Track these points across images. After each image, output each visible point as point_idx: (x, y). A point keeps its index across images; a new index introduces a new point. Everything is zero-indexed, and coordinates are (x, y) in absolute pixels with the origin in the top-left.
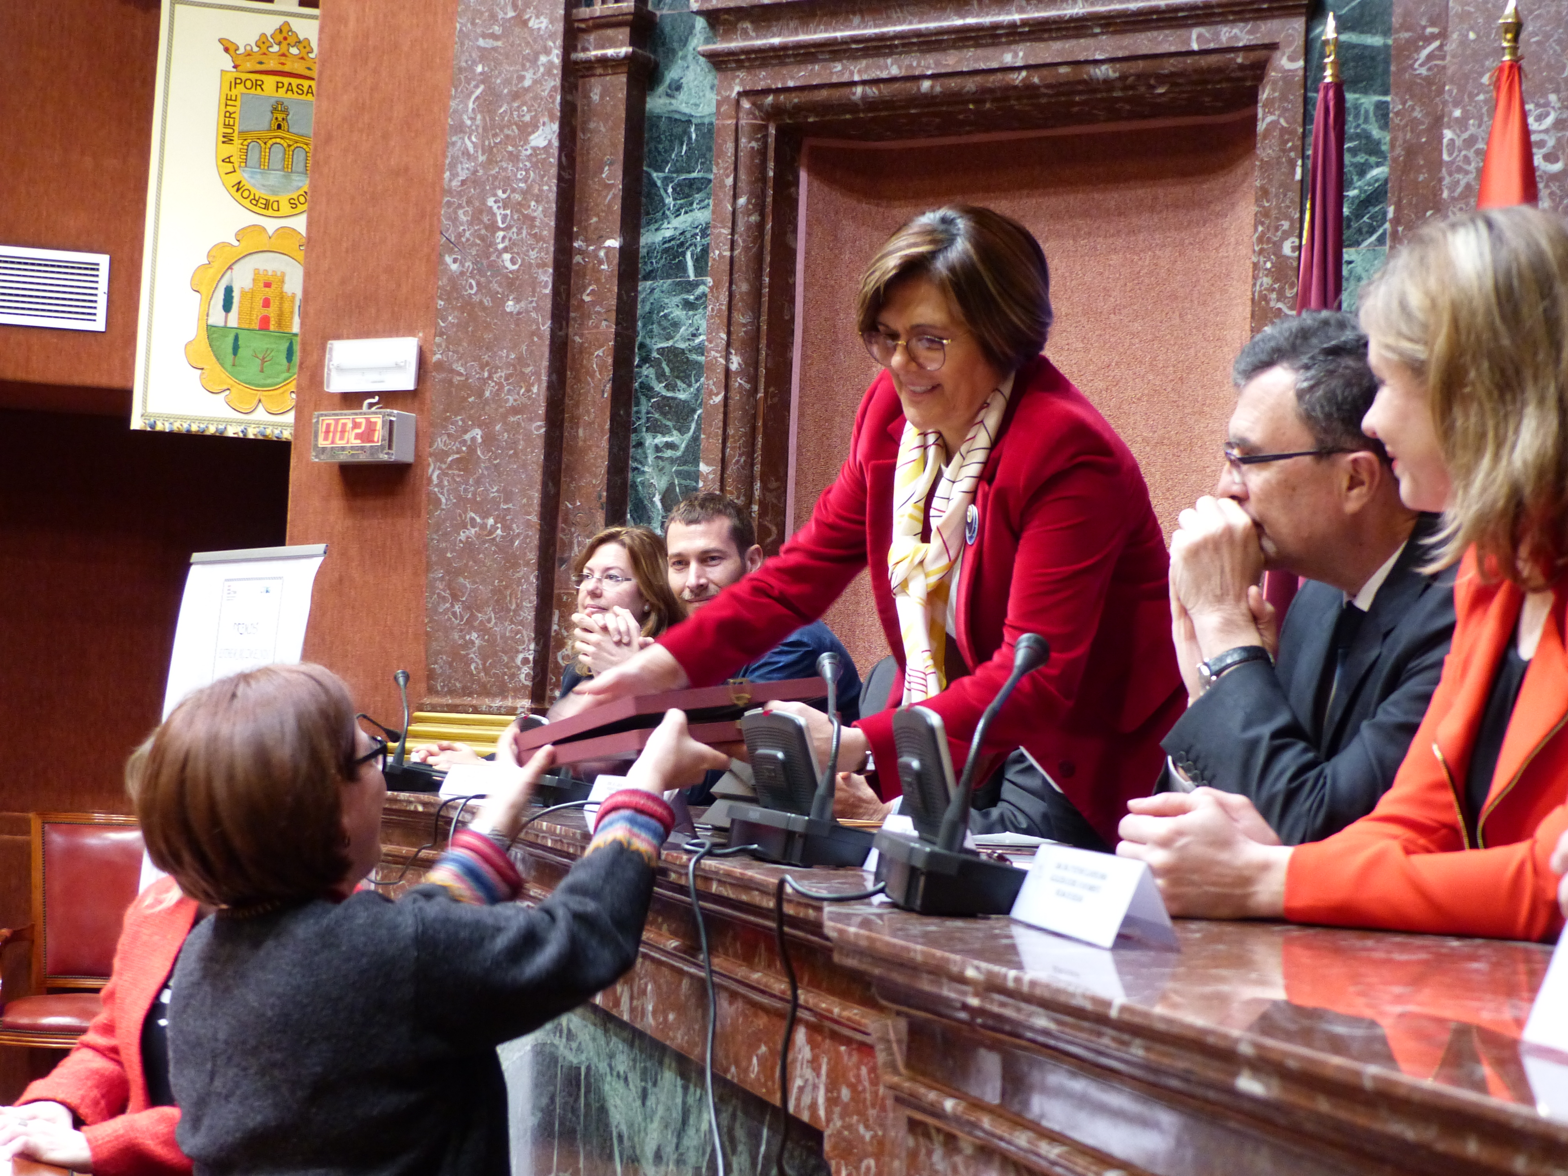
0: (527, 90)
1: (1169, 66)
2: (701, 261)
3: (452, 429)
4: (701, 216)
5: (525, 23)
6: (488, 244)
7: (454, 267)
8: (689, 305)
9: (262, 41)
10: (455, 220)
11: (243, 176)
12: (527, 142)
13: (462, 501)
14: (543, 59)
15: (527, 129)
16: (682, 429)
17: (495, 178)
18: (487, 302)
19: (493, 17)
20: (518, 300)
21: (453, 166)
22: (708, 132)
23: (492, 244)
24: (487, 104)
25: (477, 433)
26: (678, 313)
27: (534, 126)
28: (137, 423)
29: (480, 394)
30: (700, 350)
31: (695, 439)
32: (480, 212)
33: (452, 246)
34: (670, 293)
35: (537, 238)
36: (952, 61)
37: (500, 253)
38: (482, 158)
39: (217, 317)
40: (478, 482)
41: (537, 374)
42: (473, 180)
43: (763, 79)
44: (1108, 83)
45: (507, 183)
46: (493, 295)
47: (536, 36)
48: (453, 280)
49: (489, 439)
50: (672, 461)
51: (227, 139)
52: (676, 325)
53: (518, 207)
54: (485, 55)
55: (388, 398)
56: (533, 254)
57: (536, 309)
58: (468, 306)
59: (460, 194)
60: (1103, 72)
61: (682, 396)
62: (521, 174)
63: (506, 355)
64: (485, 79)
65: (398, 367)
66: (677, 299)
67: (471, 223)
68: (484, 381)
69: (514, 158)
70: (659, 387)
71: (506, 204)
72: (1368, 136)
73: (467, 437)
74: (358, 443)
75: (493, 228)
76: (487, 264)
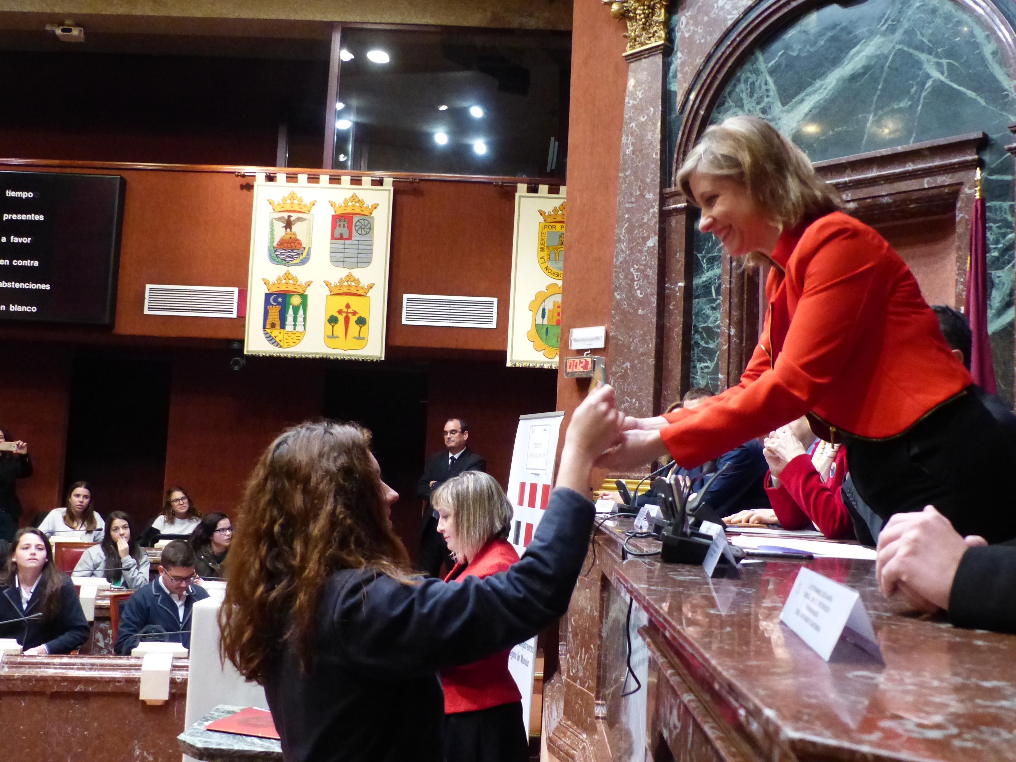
0: (646, 223)
1: (915, 196)
2: (718, 290)
3: (618, 363)
4: (717, 271)
5: (644, 196)
6: (631, 287)
7: (618, 297)
8: (713, 309)
9: (555, 210)
10: (618, 278)
11: (549, 264)
12: (646, 245)
13: (623, 393)
14: (651, 210)
15: (646, 239)
16: (711, 360)
17: (633, 260)
18: (631, 311)
19: (631, 194)
20: (643, 309)
21: (617, 256)
23: (633, 287)
24: (630, 231)
25: (628, 364)
26: (709, 312)
27: (648, 238)
28: (509, 364)
29: (629, 348)
30: (718, 327)
31: (717, 364)
32: (628, 275)
33: (617, 288)
34: (706, 304)
35: (650, 283)
37: (636, 290)
38: (628, 252)
39: (539, 321)
40: (628, 385)
41: (651, 339)
42: (625, 261)
44: (888, 204)
45: (638, 262)
46: (633, 308)
47: (648, 201)
48: (619, 303)
49: (633, 367)
50: (708, 373)
51: (542, 250)
52: (708, 317)
53: (642, 271)
54: (628, 210)
55: (594, 351)
56: (649, 290)
57: (651, 313)
58: (624, 313)
59: (620, 267)
60: (886, 200)
61: (711, 346)
62: (643, 258)
63: (639, 332)
64: (629, 220)
65: (597, 338)
66: (708, 306)
67: (624, 279)
68: (631, 343)
69: (641, 251)
70: (702, 343)
71: (638, 270)
72: (1005, 220)
73: (624, 366)
74: (582, 370)
75: (633, 280)
76: (631, 295)
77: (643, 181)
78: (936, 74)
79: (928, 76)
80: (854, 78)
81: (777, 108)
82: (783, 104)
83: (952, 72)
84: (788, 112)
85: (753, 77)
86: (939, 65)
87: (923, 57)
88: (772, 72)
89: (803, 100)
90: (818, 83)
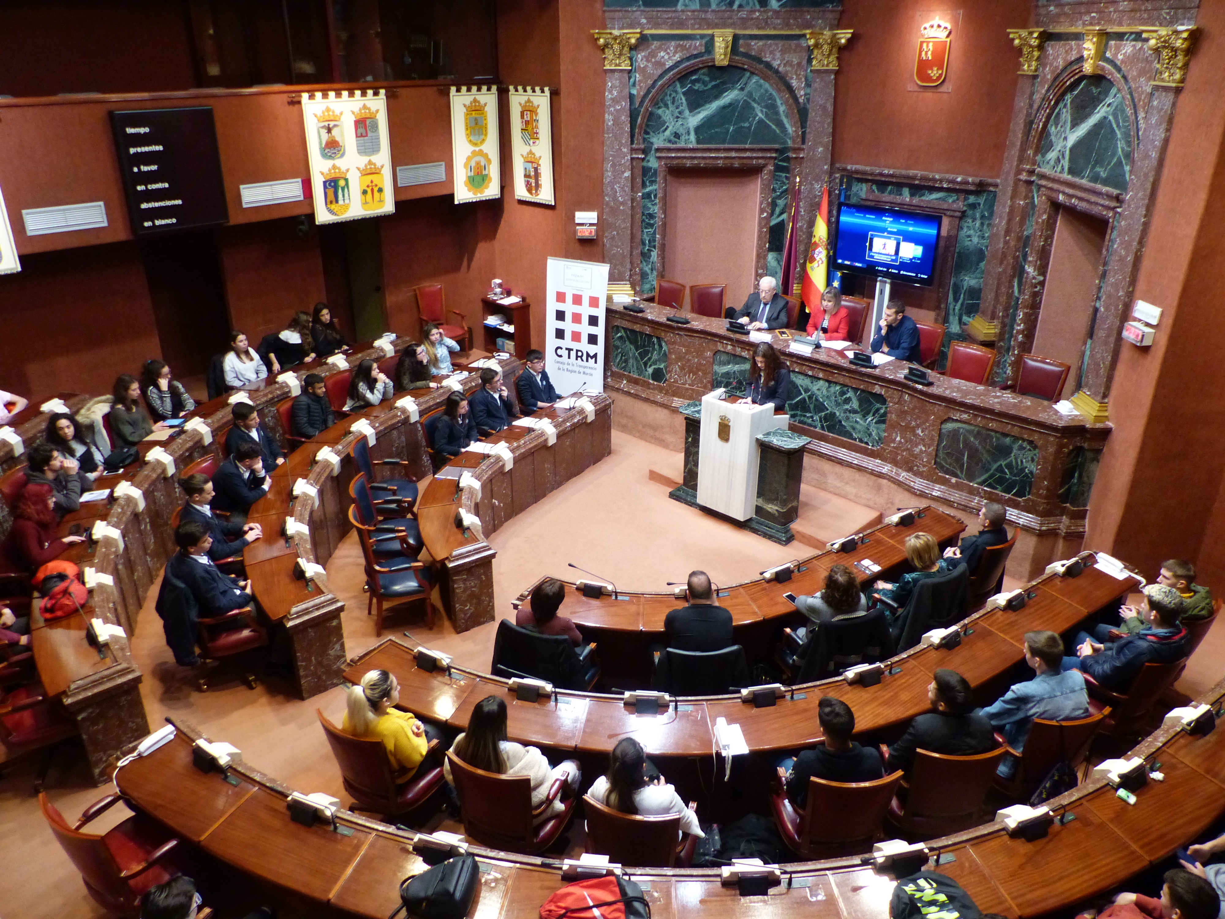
0: (622, 163)
2: (655, 196)
3: (607, 232)
4: (654, 187)
5: (621, 150)
6: (615, 195)
7: (607, 199)
9: (471, 103)
10: (607, 190)
11: (471, 138)
12: (623, 175)
13: (612, 246)
14: (626, 156)
15: (623, 172)
17: (616, 181)
18: (616, 207)
19: (613, 147)
20: (622, 207)
21: (606, 178)
22: (656, 171)
23: (617, 195)
24: (613, 166)
25: (614, 232)
27: (625, 172)
29: (615, 225)
30: (656, 213)
31: (655, 229)
32: (613, 189)
33: (607, 195)
34: (648, 202)
35: (626, 194)
36: (708, 161)
37: (618, 197)
38: (613, 177)
39: (469, 174)
40: (616, 242)
41: (627, 222)
42: (610, 182)
43: (668, 161)
45: (619, 183)
47: (624, 153)
48: (607, 202)
49: (618, 234)
50: (650, 234)
51: (467, 129)
52: (650, 208)
53: (622, 188)
54: (612, 155)
55: (591, 225)
56: (626, 197)
57: (628, 209)
58: (611, 207)
59: (608, 184)
61: (652, 222)
62: (622, 181)
63: (621, 217)
64: (612, 160)
65: (593, 218)
67: (611, 191)
68: (616, 222)
69: (621, 178)
70: (647, 220)
71: (619, 187)
73: (612, 233)
74: (588, 235)
75: (616, 192)
76: (615, 199)
77: (620, 142)
78: (760, 115)
79: (757, 115)
80: (724, 107)
81: (687, 112)
82: (690, 112)
83: (767, 115)
84: (693, 116)
85: (674, 95)
86: (762, 111)
87: (755, 105)
88: (684, 94)
89: (699, 112)
90: (708, 106)
